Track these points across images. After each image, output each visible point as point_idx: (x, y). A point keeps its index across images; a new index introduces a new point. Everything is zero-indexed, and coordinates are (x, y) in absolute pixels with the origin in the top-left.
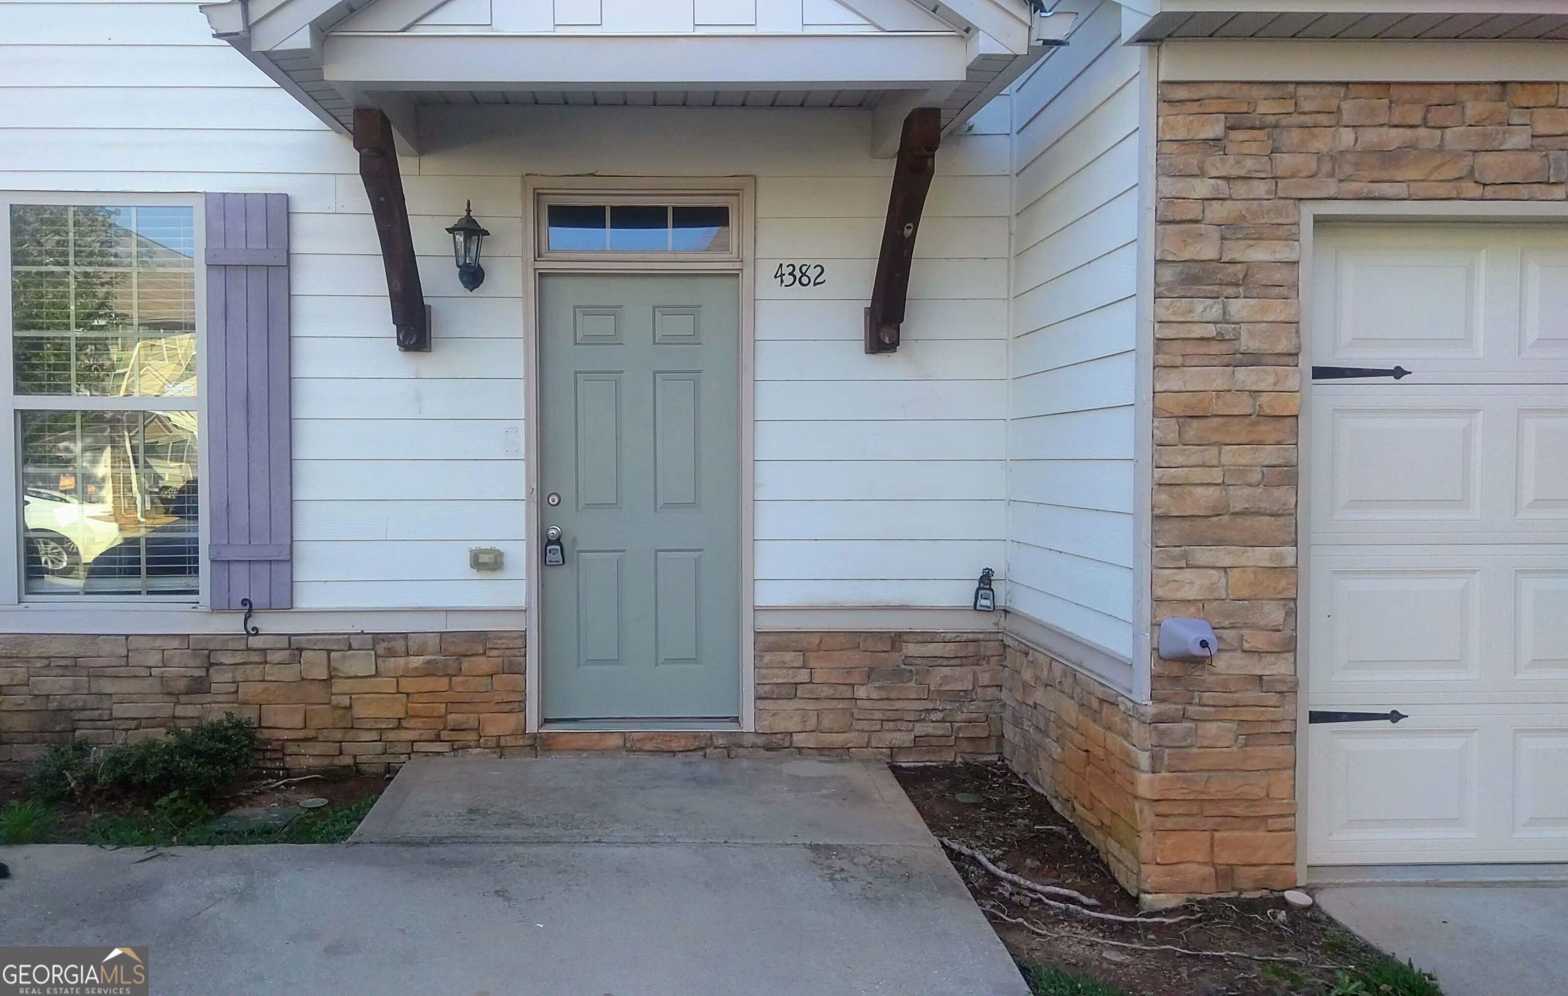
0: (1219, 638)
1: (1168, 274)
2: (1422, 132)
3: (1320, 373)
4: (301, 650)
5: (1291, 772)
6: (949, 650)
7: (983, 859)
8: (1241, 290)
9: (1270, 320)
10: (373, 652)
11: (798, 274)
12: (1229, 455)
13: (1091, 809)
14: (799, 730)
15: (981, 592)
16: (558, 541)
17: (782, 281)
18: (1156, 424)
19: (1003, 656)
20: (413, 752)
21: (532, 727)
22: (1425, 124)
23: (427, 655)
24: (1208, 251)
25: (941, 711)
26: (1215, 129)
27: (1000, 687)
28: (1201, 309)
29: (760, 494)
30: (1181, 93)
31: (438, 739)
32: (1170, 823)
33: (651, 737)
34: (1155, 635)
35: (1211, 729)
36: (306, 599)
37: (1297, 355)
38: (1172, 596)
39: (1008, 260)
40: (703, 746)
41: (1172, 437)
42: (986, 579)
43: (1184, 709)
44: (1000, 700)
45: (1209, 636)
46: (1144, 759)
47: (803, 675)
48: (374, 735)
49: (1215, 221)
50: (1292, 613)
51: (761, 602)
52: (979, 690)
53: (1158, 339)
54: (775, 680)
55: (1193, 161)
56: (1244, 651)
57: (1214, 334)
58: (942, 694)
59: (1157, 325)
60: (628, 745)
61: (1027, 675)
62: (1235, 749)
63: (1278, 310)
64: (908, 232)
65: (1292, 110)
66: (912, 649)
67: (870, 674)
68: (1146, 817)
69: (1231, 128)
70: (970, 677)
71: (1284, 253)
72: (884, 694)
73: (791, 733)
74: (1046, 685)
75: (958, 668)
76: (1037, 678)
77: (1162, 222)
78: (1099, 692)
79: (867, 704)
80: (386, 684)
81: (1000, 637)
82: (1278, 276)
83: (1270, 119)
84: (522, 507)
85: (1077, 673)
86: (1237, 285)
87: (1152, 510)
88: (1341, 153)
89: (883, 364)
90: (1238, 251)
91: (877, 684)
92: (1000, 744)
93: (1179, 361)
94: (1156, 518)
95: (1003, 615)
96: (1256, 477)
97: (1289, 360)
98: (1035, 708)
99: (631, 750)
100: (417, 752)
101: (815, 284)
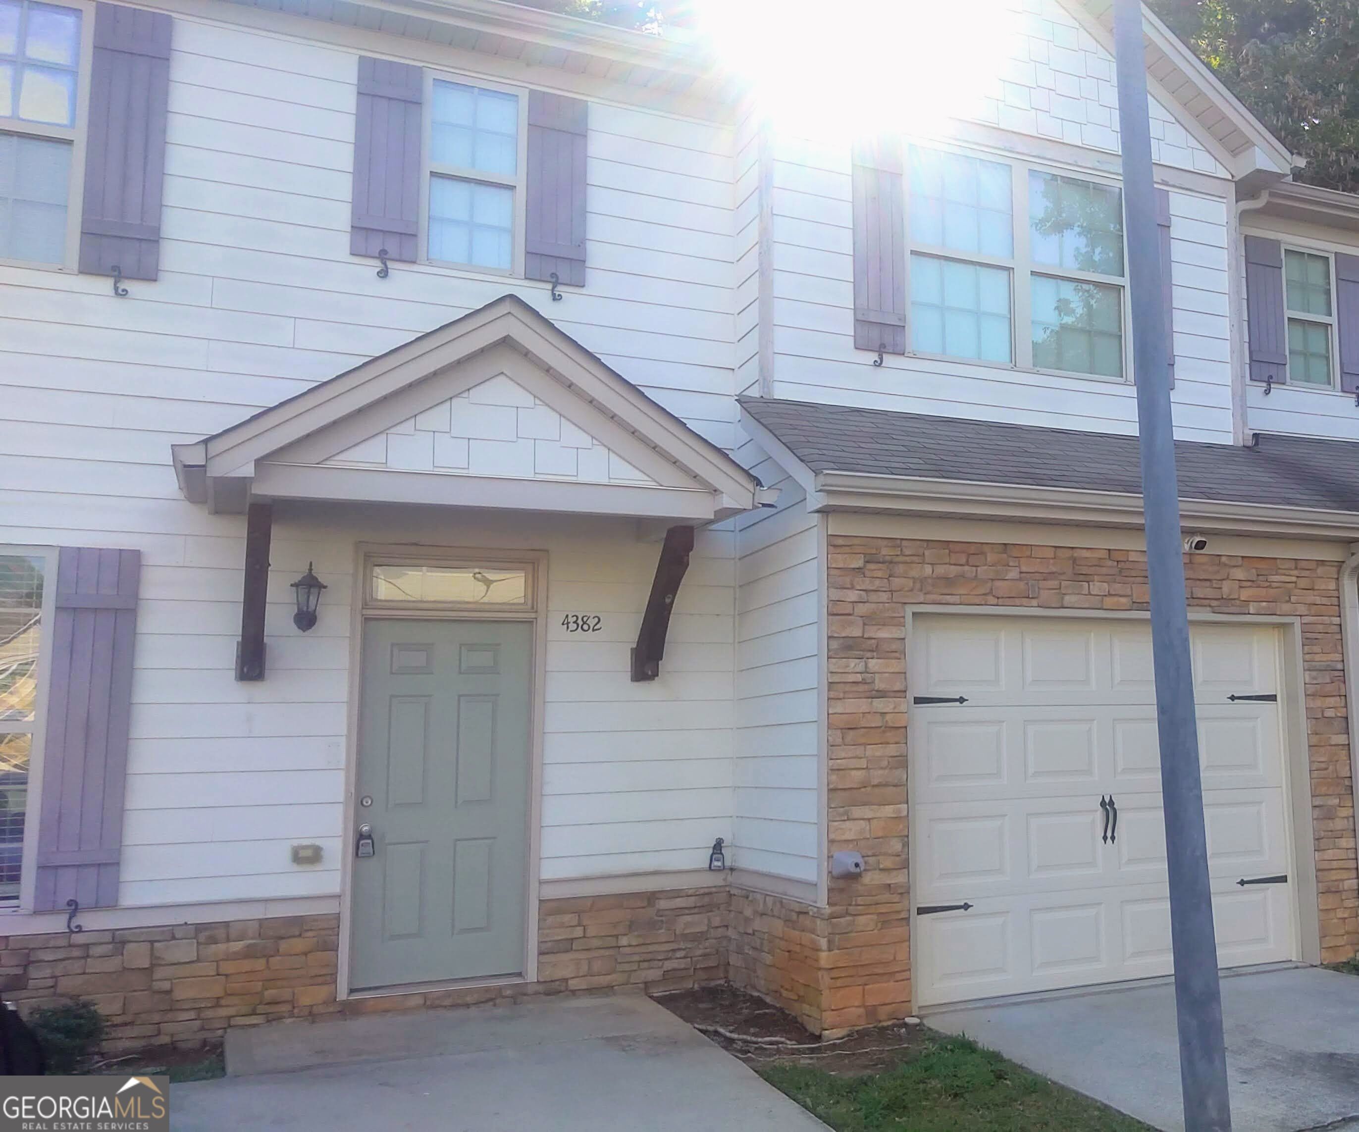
0: (866, 863)
1: (835, 645)
2: (966, 568)
3: (918, 701)
4: (124, 943)
5: (908, 943)
6: (691, 902)
7: (721, 1030)
8: (875, 654)
9: (892, 671)
10: (195, 941)
11: (580, 622)
12: (870, 751)
13: (791, 991)
14: (573, 976)
15: (714, 856)
16: (369, 837)
17: (568, 628)
18: (830, 733)
19: (729, 904)
20: (230, 1026)
21: (342, 994)
22: (967, 564)
23: (246, 939)
24: (857, 632)
25: (684, 949)
26: (859, 563)
27: (727, 926)
28: (852, 665)
29: (547, 790)
30: (840, 542)
31: (254, 1013)
32: (839, 983)
33: (448, 994)
34: (830, 863)
35: (862, 920)
36: (130, 897)
37: (905, 691)
38: (838, 838)
39: (734, 617)
40: (494, 997)
41: (839, 741)
42: (718, 847)
43: (847, 909)
44: (726, 937)
45: (860, 860)
46: (823, 943)
47: (579, 932)
48: (192, 1015)
49: (861, 614)
50: (906, 845)
51: (545, 876)
52: (712, 930)
53: (831, 683)
54: (556, 938)
55: (848, 580)
56: (881, 870)
57: (861, 680)
58: (685, 937)
59: (829, 674)
60: (428, 1003)
61: (748, 912)
62: (876, 931)
63: (894, 666)
64: (668, 601)
65: (899, 553)
66: (663, 904)
67: (632, 926)
68: (825, 980)
69: (868, 562)
70: (706, 922)
71: (895, 633)
72: (641, 941)
73: (567, 979)
74: (762, 915)
75: (697, 916)
76: (755, 912)
77: (830, 614)
78: (797, 908)
79: (627, 950)
80: (209, 969)
81: (727, 889)
82: (894, 647)
83: (888, 558)
84: (340, 809)
85: (784, 901)
86: (872, 651)
87: (828, 785)
88: (926, 578)
89: (644, 690)
90: (872, 632)
91: (636, 933)
92: (727, 971)
93: (841, 695)
94: (830, 791)
95: (730, 873)
96: (885, 763)
97: (902, 695)
98: (754, 934)
99: (433, 1007)
100: (235, 1026)
101: (593, 630)
